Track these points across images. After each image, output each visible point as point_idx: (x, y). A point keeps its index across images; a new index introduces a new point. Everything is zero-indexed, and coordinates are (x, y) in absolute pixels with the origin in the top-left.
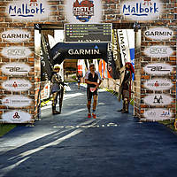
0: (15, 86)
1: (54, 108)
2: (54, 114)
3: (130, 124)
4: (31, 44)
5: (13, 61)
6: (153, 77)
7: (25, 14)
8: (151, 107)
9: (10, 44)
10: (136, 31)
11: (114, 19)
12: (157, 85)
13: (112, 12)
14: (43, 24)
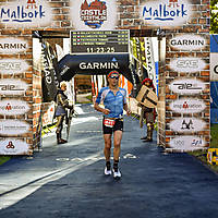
0: (9, 108)
1: (59, 135)
2: (59, 143)
3: (153, 155)
4: (28, 57)
5: (6, 77)
6: (181, 97)
8: (178, 134)
9: (3, 56)
10: (160, 39)
11: (132, 25)
12: (185, 106)
13: (129, 16)
14: (43, 31)
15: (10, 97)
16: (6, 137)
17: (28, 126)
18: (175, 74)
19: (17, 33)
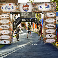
0: (4, 32)
4: (9, 19)
5: (4, 24)
6: (48, 29)
7: (7, 9)
8: (48, 38)
9: (3, 19)
10: (43, 14)
11: (36, 10)
14: (13, 12)
15: (5, 29)
17: (9, 37)
18: (47, 23)
19: (6, 13)
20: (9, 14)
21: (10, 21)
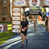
0: (16, 23)
4: (20, 12)
5: (16, 16)
7: (19, 4)
9: (15, 12)
11: (43, 5)
13: (42, 3)
14: (23, 7)
16: (15, 29)
19: (18, 7)
20: (20, 8)
21: (21, 13)
